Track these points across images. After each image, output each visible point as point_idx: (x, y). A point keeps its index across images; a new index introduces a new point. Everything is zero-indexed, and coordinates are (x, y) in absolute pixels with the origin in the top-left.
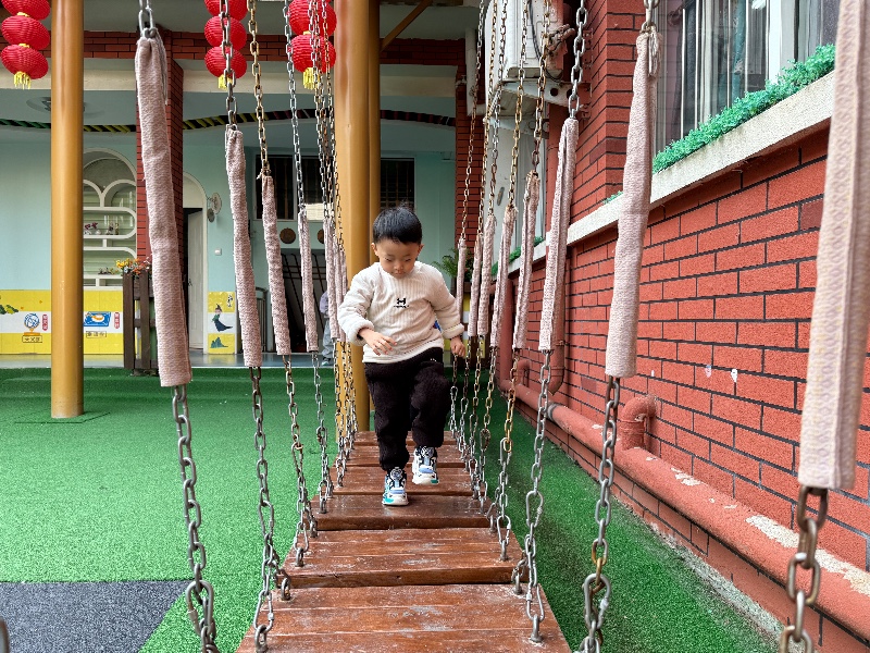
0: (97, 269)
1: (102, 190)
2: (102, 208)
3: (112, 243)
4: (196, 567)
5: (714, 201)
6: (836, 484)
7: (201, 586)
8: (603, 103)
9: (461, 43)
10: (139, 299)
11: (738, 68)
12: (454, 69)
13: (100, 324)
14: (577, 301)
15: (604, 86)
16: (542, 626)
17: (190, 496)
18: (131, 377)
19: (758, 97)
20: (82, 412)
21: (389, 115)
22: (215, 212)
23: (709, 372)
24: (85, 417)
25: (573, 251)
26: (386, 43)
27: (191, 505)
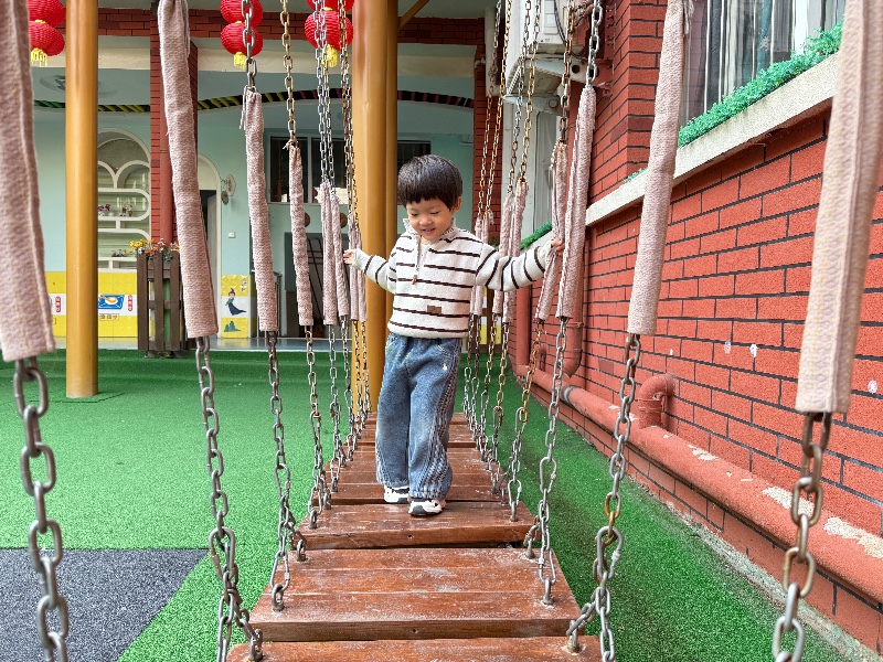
0: (110, 251)
1: (115, 171)
2: (115, 190)
3: (125, 225)
4: (218, 515)
5: (736, 176)
6: (832, 407)
7: (224, 533)
8: (626, 79)
9: (481, 21)
10: (153, 280)
11: (764, 43)
12: (473, 48)
13: (113, 307)
14: (596, 283)
15: (627, 63)
16: (554, 589)
17: (213, 445)
18: (145, 359)
19: (783, 68)
20: (97, 392)
21: (406, 96)
22: (229, 194)
23: (728, 347)
24: (100, 397)
25: (592, 231)
26: (403, 23)
27: (214, 455)
